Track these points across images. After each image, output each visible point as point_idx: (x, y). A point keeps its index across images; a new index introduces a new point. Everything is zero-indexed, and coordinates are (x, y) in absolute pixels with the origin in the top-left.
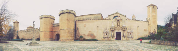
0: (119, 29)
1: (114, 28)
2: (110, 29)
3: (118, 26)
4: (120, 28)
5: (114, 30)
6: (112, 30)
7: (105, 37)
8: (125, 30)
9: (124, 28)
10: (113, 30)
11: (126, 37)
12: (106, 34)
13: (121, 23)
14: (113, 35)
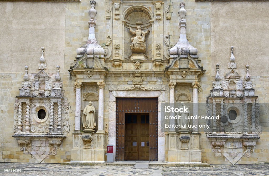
0: (143, 75)
1: (98, 65)
2: (73, 73)
3: (135, 51)
4: (148, 67)
5: (99, 80)
6: (81, 79)
7: (32, 139)
8: (189, 86)
9: (184, 64)
10: (95, 85)
11: (195, 141)
12: (42, 114)
13: (156, 27)
14: (90, 118)
